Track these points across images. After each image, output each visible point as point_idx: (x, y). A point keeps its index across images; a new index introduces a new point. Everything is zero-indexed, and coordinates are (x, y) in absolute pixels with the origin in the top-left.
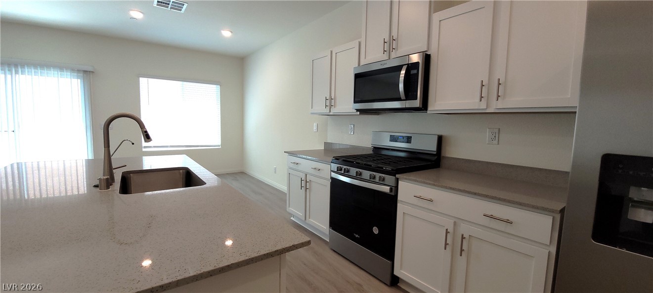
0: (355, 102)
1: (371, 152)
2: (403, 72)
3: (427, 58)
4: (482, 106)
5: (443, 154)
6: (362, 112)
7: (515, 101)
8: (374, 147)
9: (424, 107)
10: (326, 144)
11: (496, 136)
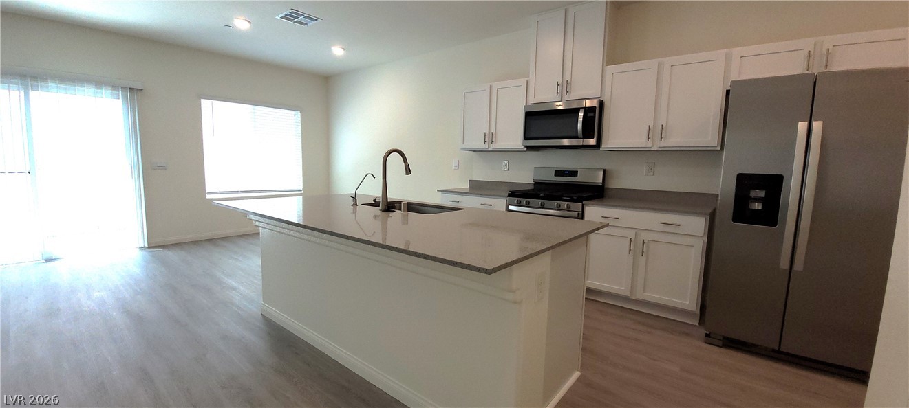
0: (526, 138)
1: (532, 187)
2: (581, 115)
3: (601, 103)
4: (649, 145)
5: (606, 186)
6: (530, 148)
7: (673, 142)
8: (535, 183)
9: (598, 145)
10: (471, 182)
11: (652, 168)
